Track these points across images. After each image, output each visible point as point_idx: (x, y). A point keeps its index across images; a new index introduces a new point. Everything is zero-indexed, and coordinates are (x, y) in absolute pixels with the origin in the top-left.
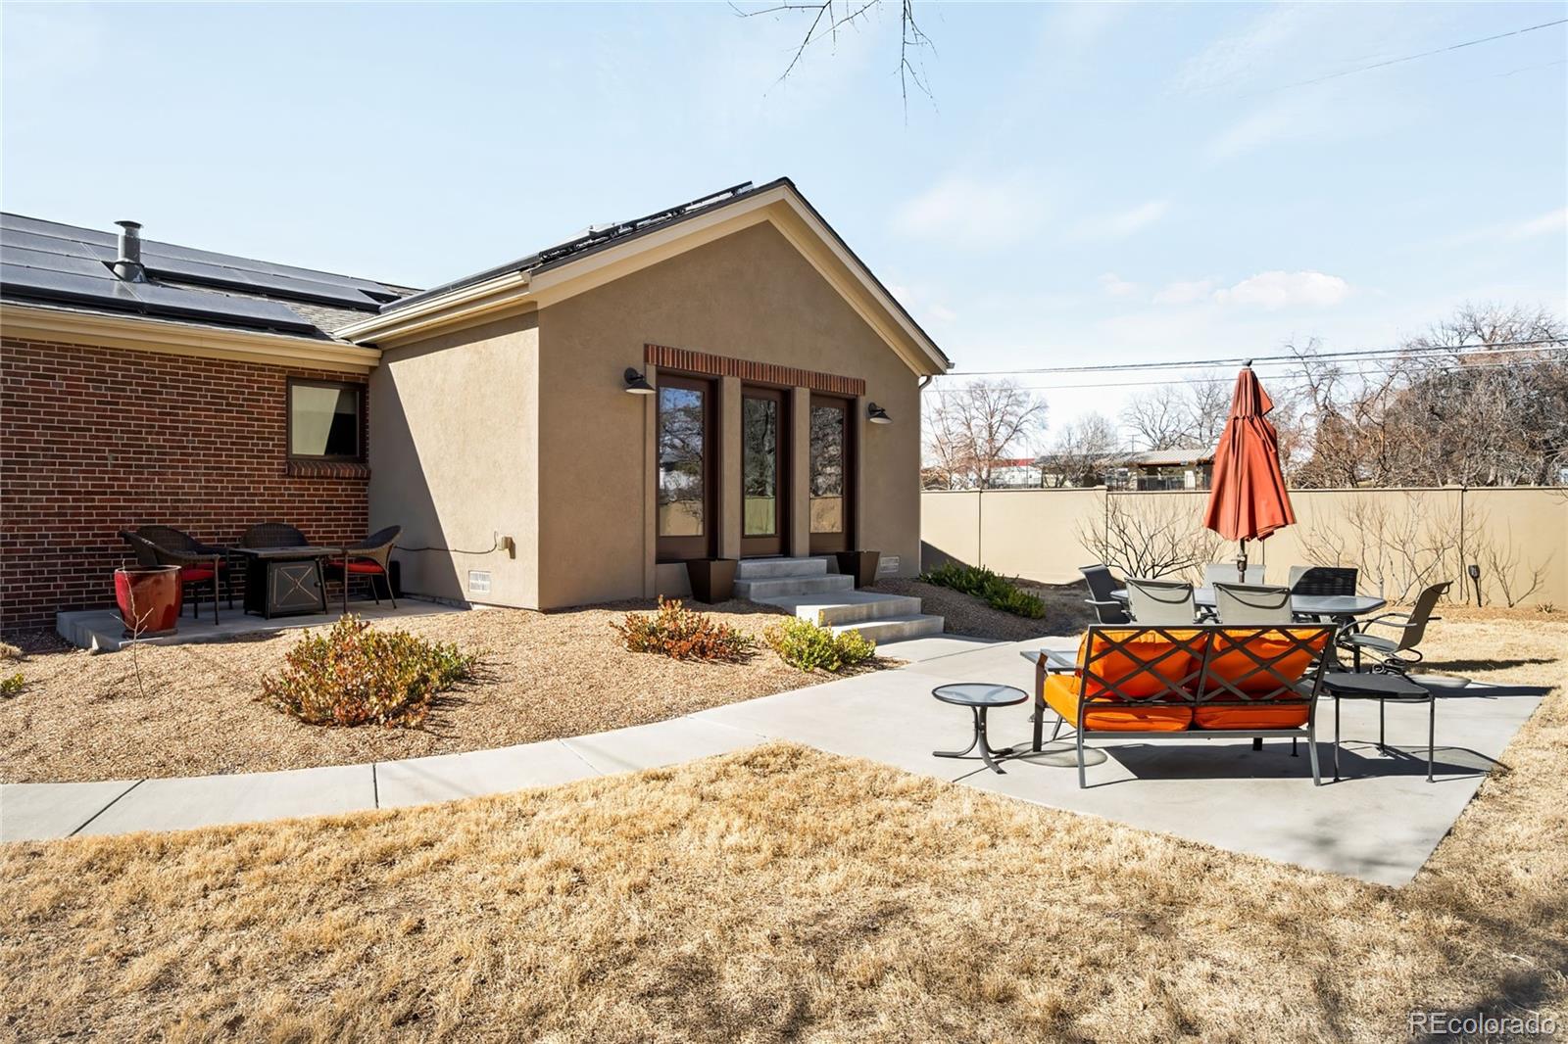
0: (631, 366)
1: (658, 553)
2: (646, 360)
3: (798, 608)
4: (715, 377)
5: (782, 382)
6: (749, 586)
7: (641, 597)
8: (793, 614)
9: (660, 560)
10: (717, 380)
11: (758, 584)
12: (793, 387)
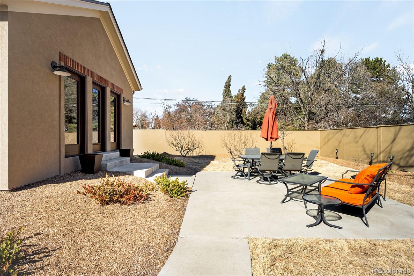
0: (54, 60)
1: (66, 153)
2: (60, 59)
3: (135, 172)
4: (84, 76)
5: (103, 84)
6: (107, 165)
7: (58, 174)
8: (133, 175)
9: (66, 157)
10: (84, 77)
11: (109, 163)
12: (106, 86)
